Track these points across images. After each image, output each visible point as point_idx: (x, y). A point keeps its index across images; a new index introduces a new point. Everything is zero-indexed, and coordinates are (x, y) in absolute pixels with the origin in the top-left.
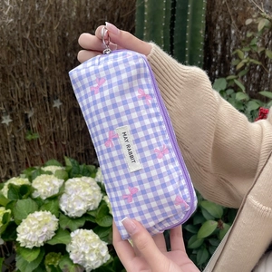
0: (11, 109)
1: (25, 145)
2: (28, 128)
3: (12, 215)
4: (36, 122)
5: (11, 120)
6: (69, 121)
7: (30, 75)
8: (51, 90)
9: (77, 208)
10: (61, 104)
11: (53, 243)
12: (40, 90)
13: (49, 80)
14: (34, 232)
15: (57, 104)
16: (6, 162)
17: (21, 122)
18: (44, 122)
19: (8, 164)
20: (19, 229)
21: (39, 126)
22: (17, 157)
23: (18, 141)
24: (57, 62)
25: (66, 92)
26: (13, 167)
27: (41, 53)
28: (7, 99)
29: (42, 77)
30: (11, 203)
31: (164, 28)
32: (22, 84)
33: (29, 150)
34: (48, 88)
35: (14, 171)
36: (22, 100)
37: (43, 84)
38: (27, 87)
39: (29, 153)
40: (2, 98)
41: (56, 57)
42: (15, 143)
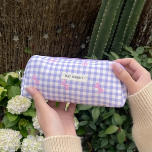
0: (20, 33)
1: (23, 54)
2: (27, 46)
3: (7, 93)
4: (32, 44)
5: (18, 39)
6: (50, 47)
7: (35, 17)
8: (45, 28)
10: (48, 37)
11: (26, 114)
12: (39, 26)
13: (45, 22)
14: (17, 106)
15: (46, 36)
16: (10, 61)
17: (24, 41)
18: (36, 44)
19: (11, 62)
20: (9, 102)
21: (33, 46)
22: (17, 60)
23: (19, 51)
24: (52, 13)
25: (53, 31)
26: (13, 65)
27: (44, 6)
28: (19, 27)
29: (41, 19)
30: (8, 86)
31: (118, 10)
32: (29, 20)
33: (25, 58)
34: (43, 26)
35: (13, 67)
36: (27, 29)
37: (41, 23)
38: (32, 23)
39: (24, 59)
40: (16, 25)
41: (52, 10)
42: (18, 52)
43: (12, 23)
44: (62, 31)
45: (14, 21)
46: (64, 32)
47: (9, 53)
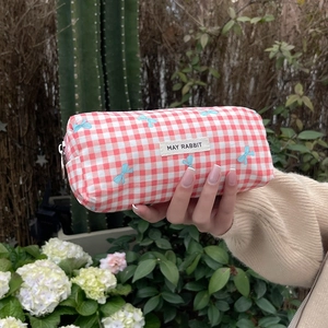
9: (47, 302)
31: (98, 55)
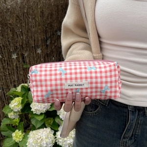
1: (22, 71)
2: (24, 62)
4: (28, 59)
5: (16, 56)
7: (26, 33)
8: (36, 42)
10: (41, 51)
11: (51, 110)
12: (31, 42)
14: (41, 105)
16: (13, 80)
17: (20, 58)
18: (32, 60)
19: (14, 81)
21: (30, 61)
22: (18, 77)
23: (19, 69)
25: (43, 44)
26: (16, 83)
32: (22, 37)
33: (25, 74)
34: (34, 40)
35: (17, 85)
36: (22, 46)
37: (32, 38)
38: (24, 39)
39: (24, 76)
40: (12, 45)
41: (39, 23)
42: (17, 70)
43: (7, 43)
44: (51, 41)
45: (9, 41)
46: (53, 42)
47: (10, 72)
